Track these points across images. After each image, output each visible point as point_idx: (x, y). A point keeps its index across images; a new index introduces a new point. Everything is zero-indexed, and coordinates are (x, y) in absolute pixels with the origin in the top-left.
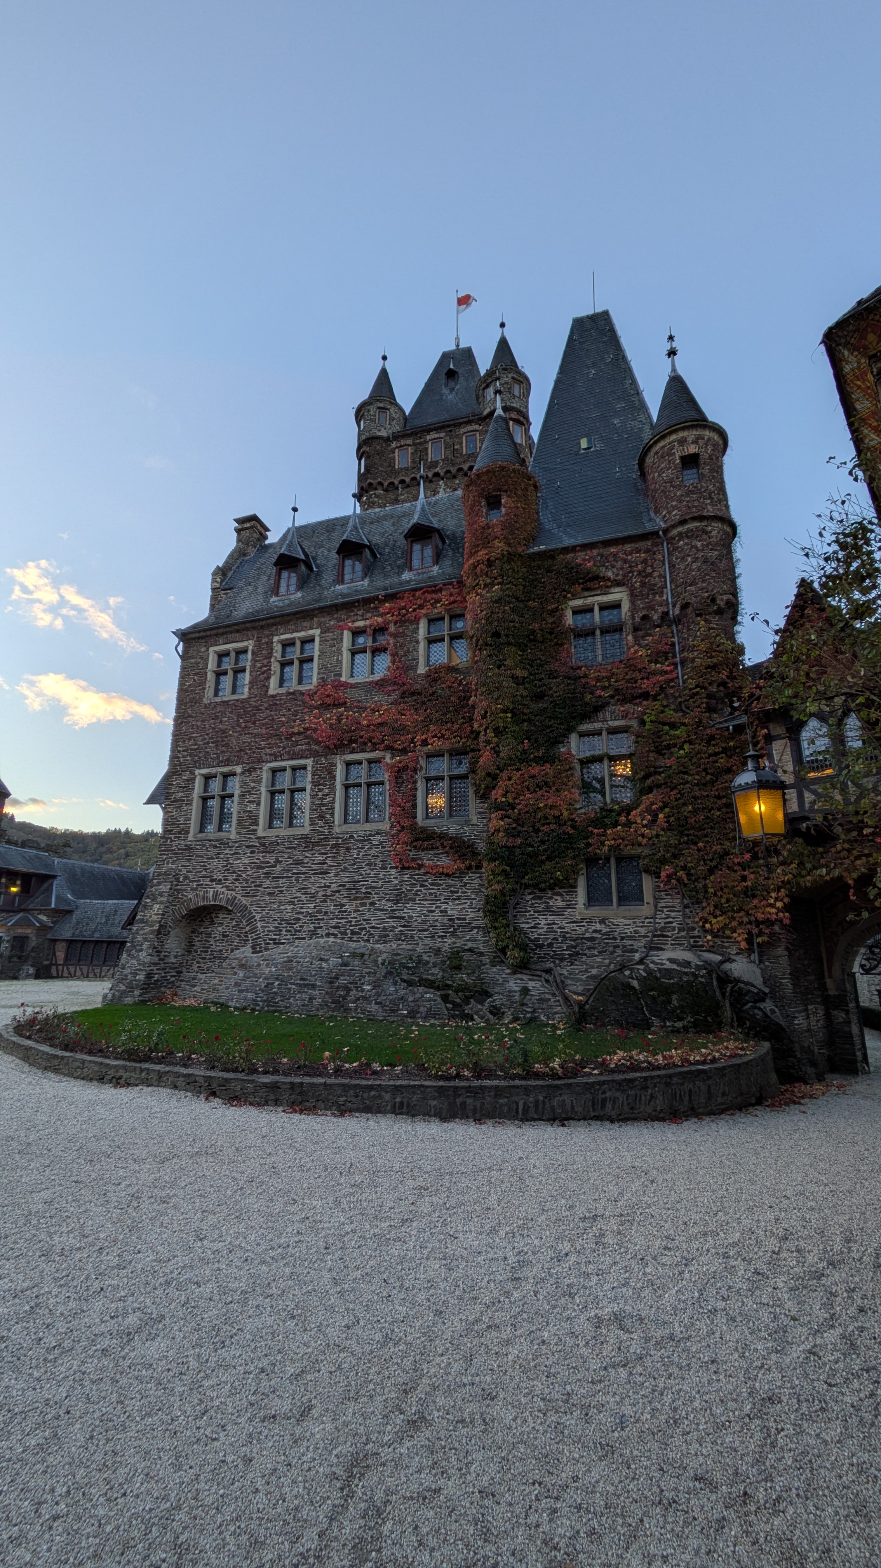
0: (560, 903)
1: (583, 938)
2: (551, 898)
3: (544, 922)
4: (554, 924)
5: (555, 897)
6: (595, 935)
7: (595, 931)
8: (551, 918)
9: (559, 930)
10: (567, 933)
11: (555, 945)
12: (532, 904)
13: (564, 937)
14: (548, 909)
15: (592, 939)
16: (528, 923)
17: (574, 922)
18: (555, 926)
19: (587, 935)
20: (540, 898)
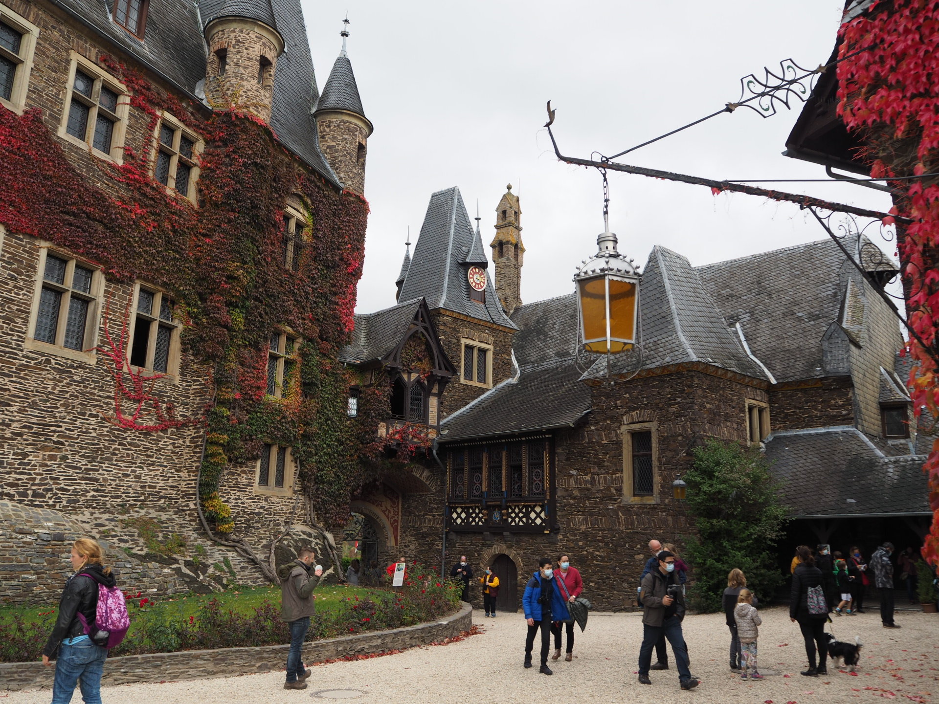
0: (245, 481)
1: (254, 513)
2: (239, 475)
3: (233, 497)
4: (239, 499)
5: (242, 475)
6: (262, 511)
7: (262, 507)
8: (238, 493)
9: (242, 505)
10: (246, 507)
11: (237, 519)
12: (228, 479)
13: (244, 512)
14: (237, 485)
15: (259, 514)
16: (223, 497)
17: (251, 499)
18: (240, 501)
19: (257, 511)
20: (233, 474)
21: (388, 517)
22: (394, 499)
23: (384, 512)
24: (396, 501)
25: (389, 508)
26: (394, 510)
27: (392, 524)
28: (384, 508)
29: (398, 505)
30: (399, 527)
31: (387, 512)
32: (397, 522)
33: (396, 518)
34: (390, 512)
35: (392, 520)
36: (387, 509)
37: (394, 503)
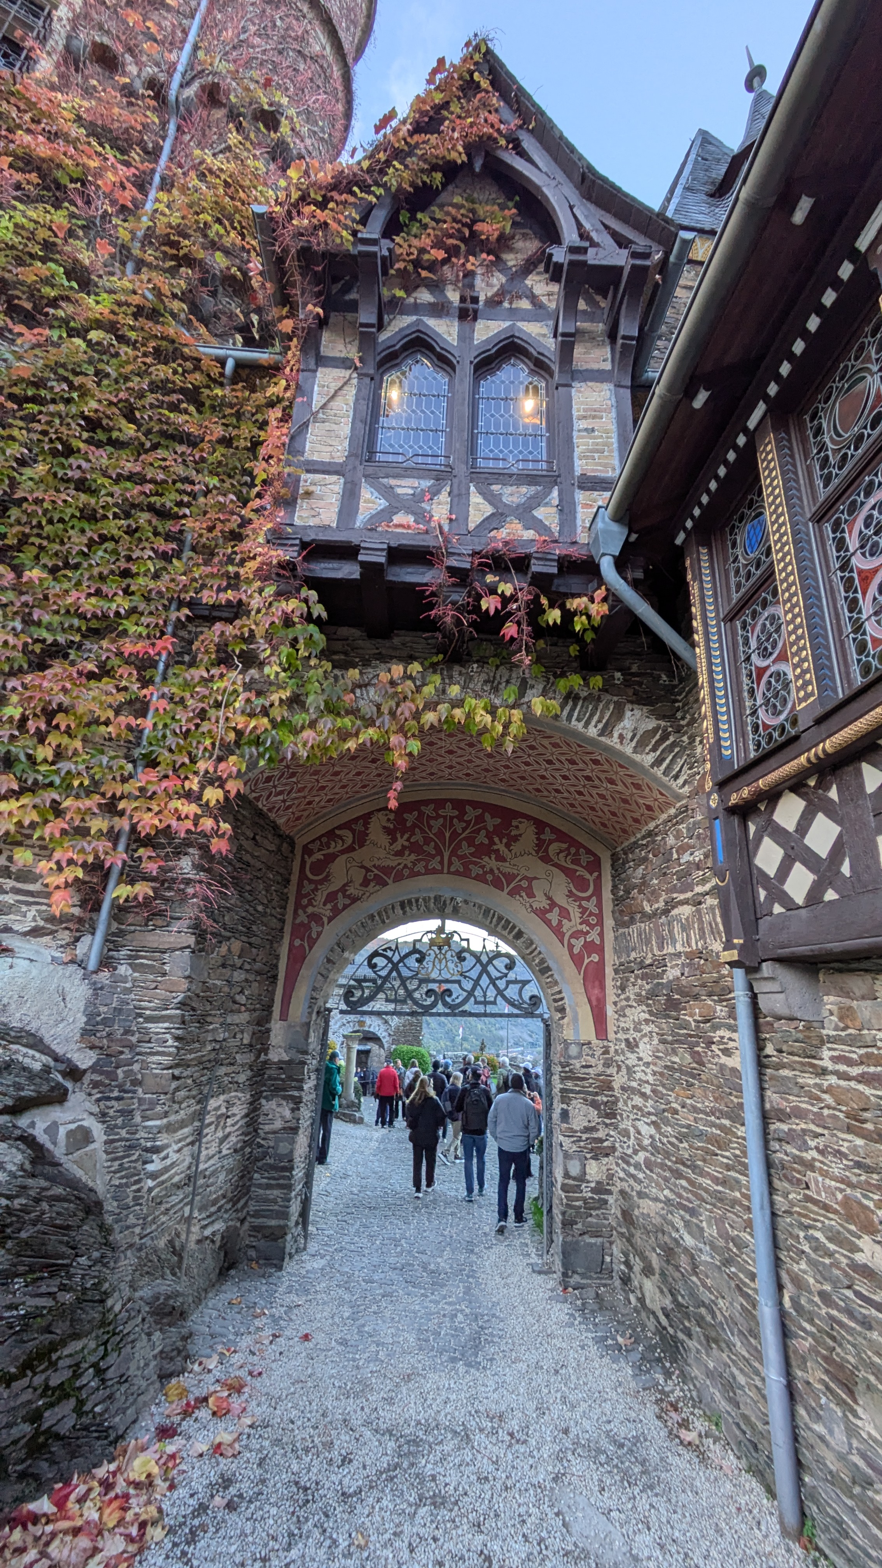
21: (558, 932)
22: (581, 872)
23: (542, 914)
24: (591, 878)
25: (561, 899)
26: (584, 910)
27: (577, 960)
28: (541, 902)
29: (598, 892)
30: (609, 971)
31: (554, 917)
32: (600, 949)
33: (593, 936)
34: (565, 914)
35: (578, 944)
36: (553, 904)
37: (582, 885)
